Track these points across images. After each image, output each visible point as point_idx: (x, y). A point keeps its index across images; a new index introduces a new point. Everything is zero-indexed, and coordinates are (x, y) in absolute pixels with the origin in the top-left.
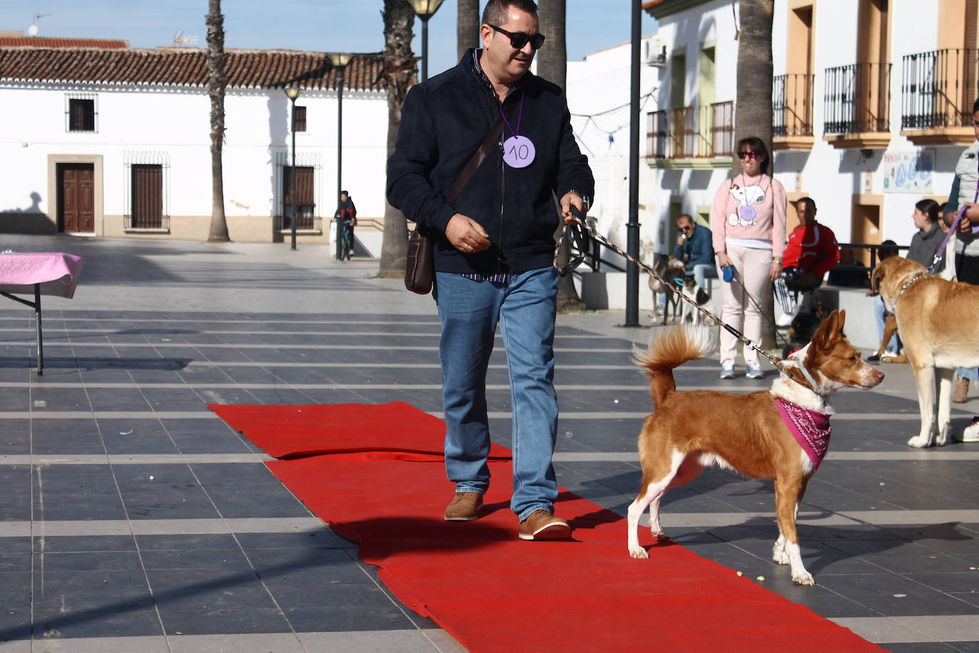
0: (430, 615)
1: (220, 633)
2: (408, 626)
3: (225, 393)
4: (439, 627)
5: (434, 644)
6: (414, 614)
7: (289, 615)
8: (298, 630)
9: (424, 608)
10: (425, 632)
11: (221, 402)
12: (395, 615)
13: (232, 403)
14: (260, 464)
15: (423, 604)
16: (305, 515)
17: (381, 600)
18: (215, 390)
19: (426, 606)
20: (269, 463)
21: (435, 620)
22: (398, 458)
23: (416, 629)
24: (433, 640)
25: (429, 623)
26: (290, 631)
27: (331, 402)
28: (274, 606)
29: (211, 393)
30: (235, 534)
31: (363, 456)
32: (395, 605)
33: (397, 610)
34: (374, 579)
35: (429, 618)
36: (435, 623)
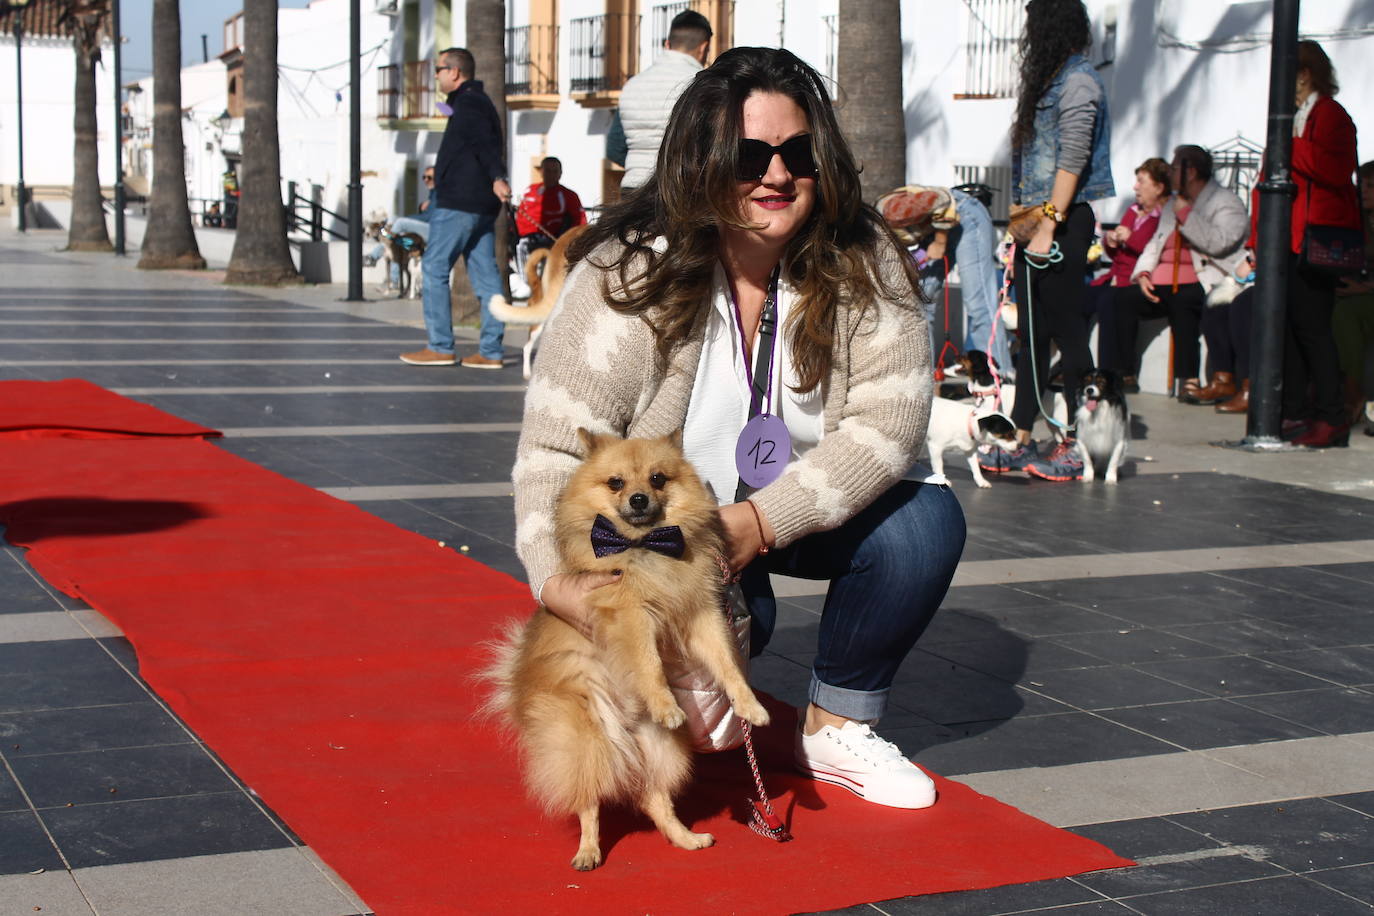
0: (81, 595)
2: (54, 607)
4: (91, 608)
5: (83, 626)
6: (63, 595)
9: (75, 589)
10: (72, 613)
12: (39, 598)
15: (75, 584)
17: (26, 581)
19: (77, 587)
21: (87, 601)
22: (65, 435)
23: (62, 610)
24: (81, 621)
25: (81, 604)
31: (23, 434)
32: (42, 586)
33: (44, 593)
34: (21, 561)
35: (80, 598)
36: (85, 603)
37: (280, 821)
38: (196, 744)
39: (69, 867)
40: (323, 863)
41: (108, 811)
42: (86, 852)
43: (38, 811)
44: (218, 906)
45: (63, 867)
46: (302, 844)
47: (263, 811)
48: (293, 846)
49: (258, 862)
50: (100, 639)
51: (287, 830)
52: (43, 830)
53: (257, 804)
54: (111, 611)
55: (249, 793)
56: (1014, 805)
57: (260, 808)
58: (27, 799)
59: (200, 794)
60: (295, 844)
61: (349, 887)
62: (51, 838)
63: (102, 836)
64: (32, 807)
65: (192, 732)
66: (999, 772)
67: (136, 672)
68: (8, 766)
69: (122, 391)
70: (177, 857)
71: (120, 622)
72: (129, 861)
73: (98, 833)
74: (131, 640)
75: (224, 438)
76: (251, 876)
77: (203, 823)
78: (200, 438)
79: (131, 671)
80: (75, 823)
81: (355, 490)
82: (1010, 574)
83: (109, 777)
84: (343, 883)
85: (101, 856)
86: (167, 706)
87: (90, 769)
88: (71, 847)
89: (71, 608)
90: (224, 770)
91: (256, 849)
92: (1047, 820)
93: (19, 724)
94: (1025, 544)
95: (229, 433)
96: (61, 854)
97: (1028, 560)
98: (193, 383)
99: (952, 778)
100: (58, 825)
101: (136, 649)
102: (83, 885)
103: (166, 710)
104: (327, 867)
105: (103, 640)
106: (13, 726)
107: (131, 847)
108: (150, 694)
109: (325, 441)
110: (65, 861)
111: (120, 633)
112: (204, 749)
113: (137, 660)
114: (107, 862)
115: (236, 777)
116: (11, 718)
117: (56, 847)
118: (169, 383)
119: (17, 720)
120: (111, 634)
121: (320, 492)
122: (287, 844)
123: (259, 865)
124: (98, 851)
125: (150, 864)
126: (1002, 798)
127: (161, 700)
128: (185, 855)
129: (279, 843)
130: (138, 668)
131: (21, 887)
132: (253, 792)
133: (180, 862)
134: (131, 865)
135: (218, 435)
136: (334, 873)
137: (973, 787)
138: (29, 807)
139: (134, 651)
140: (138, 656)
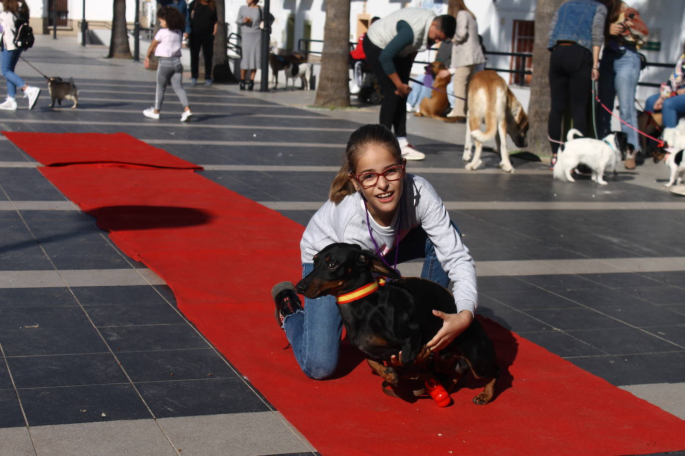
0: (141, 260)
1: (9, 270)
2: (126, 266)
3: (12, 125)
4: (147, 268)
5: (144, 278)
6: (131, 259)
7: (53, 259)
8: (59, 269)
10: (138, 271)
11: (9, 130)
12: (119, 260)
13: (16, 131)
14: (34, 169)
15: (138, 253)
16: (63, 200)
17: (111, 250)
18: (5, 123)
19: (139, 255)
20: (40, 168)
21: (145, 264)
22: (121, 167)
23: (132, 268)
24: (143, 275)
25: (141, 265)
26: (53, 269)
27: (79, 131)
28: (43, 254)
29: (2, 125)
30: (20, 211)
31: (99, 166)
32: (120, 254)
33: (120, 257)
34: (107, 238)
35: (140, 262)
36: (145, 265)
37: (262, 396)
38: (212, 349)
39: (154, 417)
40: (287, 422)
41: (170, 386)
42: (162, 409)
43: (134, 384)
44: (235, 443)
45: (152, 418)
46: (275, 409)
47: (252, 389)
48: (270, 410)
49: (253, 419)
50: (153, 285)
51: (266, 401)
52: (138, 395)
53: (248, 385)
54: (158, 269)
55: (243, 378)
56: (657, 405)
57: (250, 387)
58: (128, 377)
59: (218, 378)
60: (271, 409)
61: (303, 436)
62: (143, 400)
63: (169, 400)
64: (131, 381)
65: (209, 342)
66: (646, 385)
67: (175, 305)
68: (115, 357)
69: (147, 141)
70: (210, 414)
71: (164, 277)
72: (186, 415)
73: (167, 398)
74: (171, 287)
75: (204, 170)
76: (250, 427)
77: (221, 395)
78: (192, 170)
79: (173, 305)
80: (155, 392)
81: (278, 203)
82: (639, 267)
83: (169, 366)
84: (300, 433)
85: (169, 411)
86: (194, 325)
87: (158, 361)
88: (154, 406)
89: (136, 267)
90: (228, 365)
91: (251, 411)
92: (677, 415)
93: (118, 333)
94: (646, 249)
95: (207, 167)
96: (149, 409)
97: (648, 259)
98: (184, 138)
99: (621, 387)
100: (146, 393)
101: (174, 292)
102: (163, 428)
103: (194, 328)
104: (290, 424)
105: (155, 286)
106: (115, 334)
107: (186, 408)
108: (185, 319)
109: (258, 174)
110: (153, 415)
111: (164, 283)
112: (216, 352)
113: (175, 299)
114: (174, 415)
115: (235, 369)
116: (113, 330)
117: (146, 405)
118: (172, 138)
119: (117, 331)
120: (159, 283)
121: (259, 205)
122: (267, 409)
123: (254, 421)
124: (169, 409)
125: (197, 418)
126: (650, 400)
127: (190, 322)
128: (213, 414)
129: (264, 409)
130: (176, 303)
131: (131, 427)
132: (245, 378)
133: (212, 417)
134: (187, 418)
135: (201, 169)
136: (293, 427)
137: (633, 393)
138: (129, 382)
139: (173, 294)
140: (175, 296)
